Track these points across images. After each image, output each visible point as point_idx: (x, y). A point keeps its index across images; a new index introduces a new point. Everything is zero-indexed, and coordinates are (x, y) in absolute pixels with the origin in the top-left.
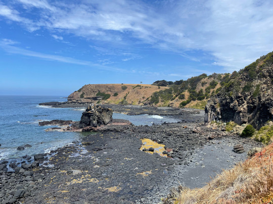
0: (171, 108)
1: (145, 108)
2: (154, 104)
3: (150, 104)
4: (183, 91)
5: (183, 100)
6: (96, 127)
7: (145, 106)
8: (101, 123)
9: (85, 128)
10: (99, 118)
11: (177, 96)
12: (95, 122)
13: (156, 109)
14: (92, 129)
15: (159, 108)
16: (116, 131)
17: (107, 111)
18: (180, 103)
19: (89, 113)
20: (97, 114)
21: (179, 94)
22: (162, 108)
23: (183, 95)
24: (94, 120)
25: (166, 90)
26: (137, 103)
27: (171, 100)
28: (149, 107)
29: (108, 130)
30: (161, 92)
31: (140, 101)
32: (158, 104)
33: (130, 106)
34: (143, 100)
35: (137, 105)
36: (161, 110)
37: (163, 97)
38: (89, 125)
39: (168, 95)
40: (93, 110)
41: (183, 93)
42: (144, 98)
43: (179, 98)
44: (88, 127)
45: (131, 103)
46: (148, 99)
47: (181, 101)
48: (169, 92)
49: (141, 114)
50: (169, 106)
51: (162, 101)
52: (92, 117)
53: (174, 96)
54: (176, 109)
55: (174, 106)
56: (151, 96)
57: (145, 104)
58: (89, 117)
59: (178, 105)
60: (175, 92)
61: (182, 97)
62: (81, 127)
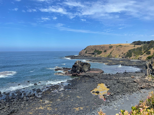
0: (140, 60)
1: (122, 60)
2: (128, 58)
3: (125, 57)
4: (150, 49)
5: (149, 55)
6: (79, 73)
7: (122, 59)
8: (82, 71)
9: (73, 74)
10: (81, 68)
11: (145, 52)
12: (78, 71)
13: (129, 61)
14: (77, 75)
15: (132, 60)
16: (89, 77)
17: (87, 64)
18: (147, 57)
19: (75, 66)
20: (80, 66)
21: (147, 51)
22: (133, 60)
23: (149, 52)
24: (78, 69)
25: (138, 48)
26: (118, 57)
27: (141, 55)
28: (125, 60)
29: (85, 76)
30: (134, 50)
31: (120, 56)
32: (131, 58)
33: (113, 59)
34: (122, 55)
35: (118, 58)
36: (132, 62)
37: (135, 53)
38: (75, 72)
39: (139, 52)
40: (77, 64)
41: (149, 50)
42: (122, 53)
43: (146, 54)
44: (75, 73)
45: (114, 56)
46: (125, 54)
47: (148, 56)
48: (140, 49)
49: (116, 64)
50: (138, 59)
51: (134, 56)
52: (76, 68)
53: (143, 52)
54: (143, 61)
55: (142, 59)
56: (127, 52)
57: (123, 58)
58: (76, 67)
59: (145, 59)
60: (144, 49)
61: (149, 53)
62: (72, 73)
